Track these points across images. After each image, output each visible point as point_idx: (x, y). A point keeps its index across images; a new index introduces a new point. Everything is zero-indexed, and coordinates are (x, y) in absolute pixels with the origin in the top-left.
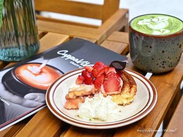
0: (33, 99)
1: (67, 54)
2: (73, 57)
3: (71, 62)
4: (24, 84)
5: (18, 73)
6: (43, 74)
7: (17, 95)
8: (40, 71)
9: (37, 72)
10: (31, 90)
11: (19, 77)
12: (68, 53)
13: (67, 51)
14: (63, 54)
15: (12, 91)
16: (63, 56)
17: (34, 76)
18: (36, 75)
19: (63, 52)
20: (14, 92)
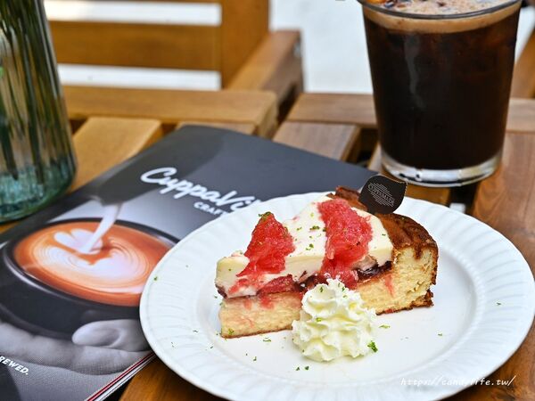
0: (105, 343)
1: (175, 180)
2: (198, 187)
3: (196, 205)
4: (58, 295)
5: (27, 260)
6: (115, 254)
7: (46, 335)
8: (100, 244)
9: (93, 250)
10: (91, 312)
11: (35, 271)
12: (178, 177)
13: (173, 171)
14: (161, 182)
15: (22, 322)
16: (165, 186)
17: (84, 264)
18: (92, 259)
19: (161, 176)
20: (33, 327)
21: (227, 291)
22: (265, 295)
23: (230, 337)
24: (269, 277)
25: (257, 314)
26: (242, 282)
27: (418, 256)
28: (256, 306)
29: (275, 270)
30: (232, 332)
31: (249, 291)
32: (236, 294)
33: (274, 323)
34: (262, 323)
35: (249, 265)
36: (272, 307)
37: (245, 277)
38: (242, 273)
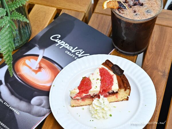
0: (39, 105)
1: (60, 40)
3: (66, 52)
4: (27, 85)
5: (18, 71)
7: (24, 101)
8: (38, 66)
9: (36, 68)
10: (36, 93)
11: (21, 75)
15: (17, 95)
16: (57, 43)
17: (34, 73)
18: (36, 72)
20: (20, 97)
21: (73, 98)
22: (83, 99)
23: (73, 107)
24: (84, 95)
25: (81, 102)
26: (77, 96)
27: (125, 90)
28: (80, 101)
31: (79, 98)
32: (75, 98)
33: (85, 104)
34: (82, 104)
35: (79, 92)
36: (85, 101)
37: (78, 95)
38: (77, 94)
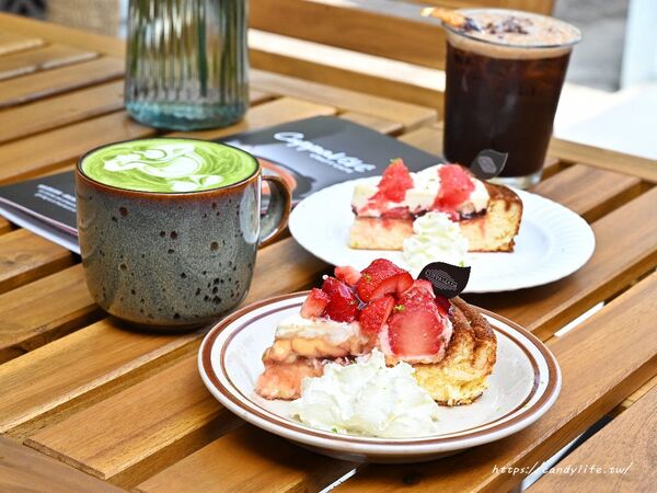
21: (358, 210)
22: (387, 218)
23: (355, 248)
25: (379, 233)
26: (371, 205)
27: (508, 208)
28: (378, 226)
29: (397, 200)
30: (357, 244)
31: (376, 213)
32: (365, 214)
35: (379, 193)
36: (390, 230)
37: (374, 201)
38: (372, 199)
